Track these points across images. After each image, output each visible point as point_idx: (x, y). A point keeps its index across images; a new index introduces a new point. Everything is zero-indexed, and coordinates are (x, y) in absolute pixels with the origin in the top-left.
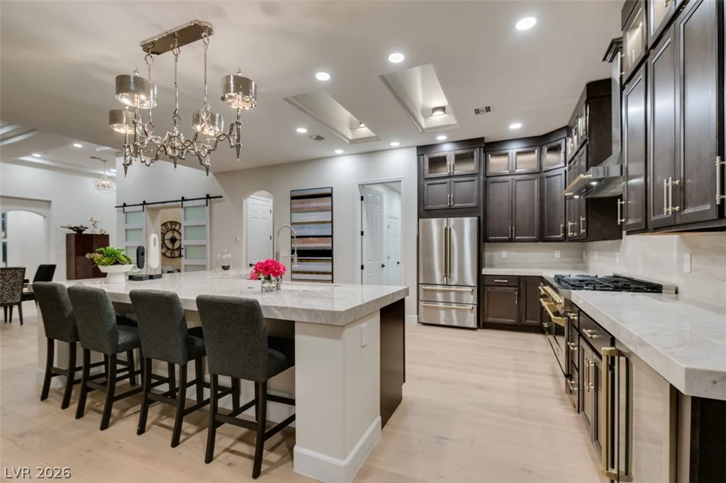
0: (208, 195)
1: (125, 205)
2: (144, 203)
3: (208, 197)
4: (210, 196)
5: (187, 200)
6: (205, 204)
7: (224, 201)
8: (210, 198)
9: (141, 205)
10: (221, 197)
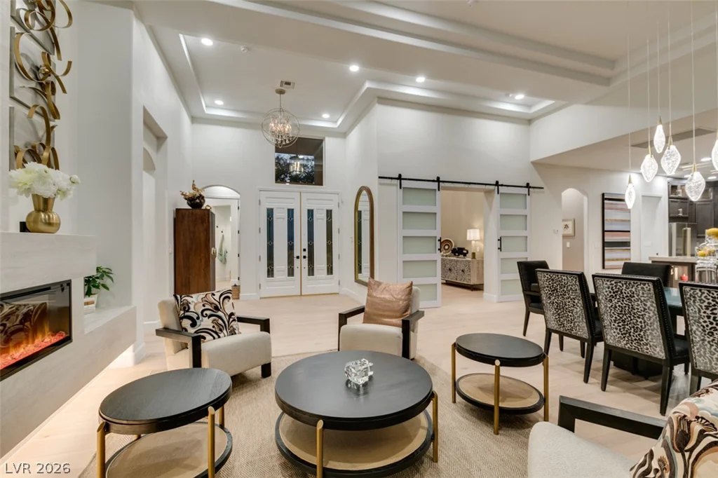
0: (528, 184)
1: (400, 178)
2: (438, 180)
3: (528, 186)
4: (530, 185)
5: (502, 185)
6: (527, 193)
7: (543, 192)
8: (530, 187)
9: (433, 181)
10: (543, 188)
